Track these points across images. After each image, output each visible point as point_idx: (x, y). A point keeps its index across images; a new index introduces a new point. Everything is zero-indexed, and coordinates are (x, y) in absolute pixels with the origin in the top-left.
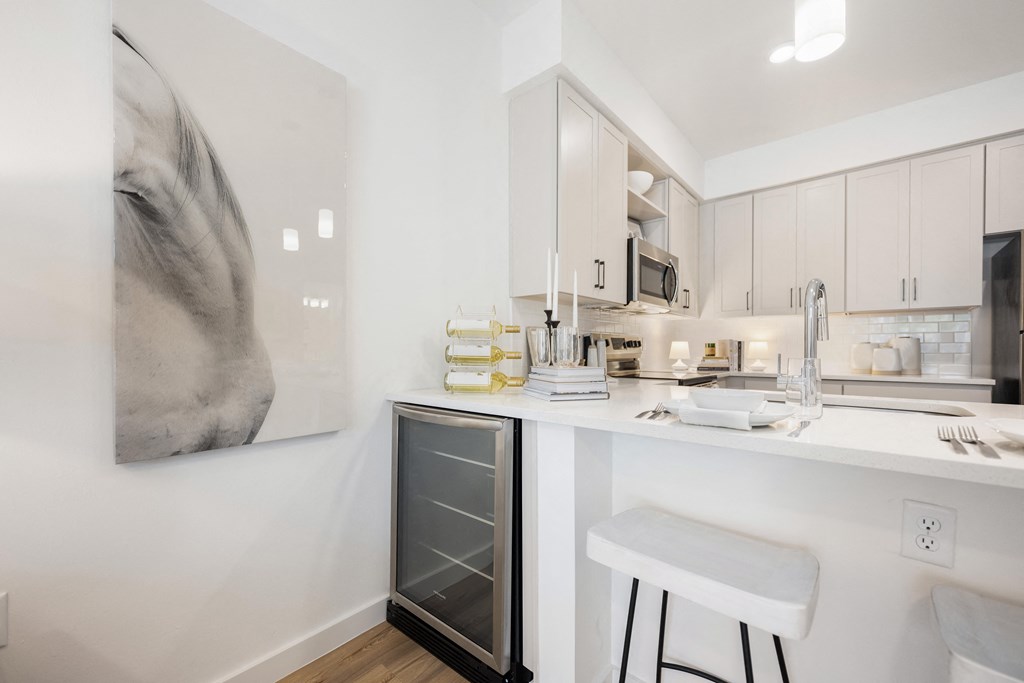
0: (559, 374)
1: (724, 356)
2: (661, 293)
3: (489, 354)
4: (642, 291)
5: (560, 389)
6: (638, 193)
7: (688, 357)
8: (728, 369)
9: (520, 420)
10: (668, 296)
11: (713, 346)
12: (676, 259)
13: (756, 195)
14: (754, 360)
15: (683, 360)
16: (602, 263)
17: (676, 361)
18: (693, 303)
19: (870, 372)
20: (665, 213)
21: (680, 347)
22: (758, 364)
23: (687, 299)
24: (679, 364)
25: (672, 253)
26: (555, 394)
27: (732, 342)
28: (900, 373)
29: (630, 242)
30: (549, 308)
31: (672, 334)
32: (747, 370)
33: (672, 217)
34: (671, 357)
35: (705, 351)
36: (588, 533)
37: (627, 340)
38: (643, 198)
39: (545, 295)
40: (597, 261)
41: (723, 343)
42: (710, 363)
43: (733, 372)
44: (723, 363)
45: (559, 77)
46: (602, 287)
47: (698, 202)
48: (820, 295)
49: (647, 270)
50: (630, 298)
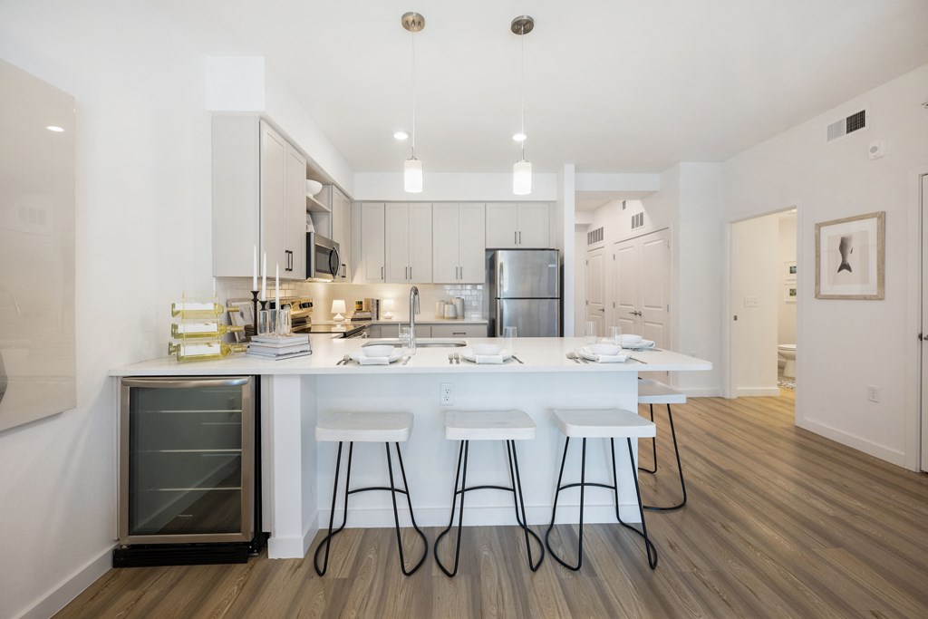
0: (281, 342)
1: (368, 310)
2: (328, 269)
3: (216, 330)
4: (317, 270)
5: (281, 352)
6: (311, 196)
7: (344, 311)
8: (370, 319)
9: (259, 376)
10: (333, 271)
11: (361, 303)
12: (338, 245)
13: (387, 205)
14: (386, 312)
15: (341, 314)
16: (291, 252)
17: (335, 314)
18: (348, 274)
19: (444, 317)
20: (330, 210)
21: (339, 305)
22: (388, 314)
23: (345, 270)
24: (339, 317)
25: (334, 240)
26: (278, 355)
27: (373, 300)
28: (456, 318)
29: (308, 235)
30: (255, 289)
31: (333, 295)
32: (382, 320)
33: (335, 212)
34: (332, 312)
35: (355, 307)
36: (317, 428)
37: (302, 302)
38: (314, 200)
39: (252, 278)
40: (287, 251)
41: (367, 300)
42: (359, 315)
43: (374, 321)
44: (367, 315)
45: (261, 118)
46: (291, 270)
47: (350, 201)
48: (416, 294)
49: (320, 255)
50: (308, 275)
